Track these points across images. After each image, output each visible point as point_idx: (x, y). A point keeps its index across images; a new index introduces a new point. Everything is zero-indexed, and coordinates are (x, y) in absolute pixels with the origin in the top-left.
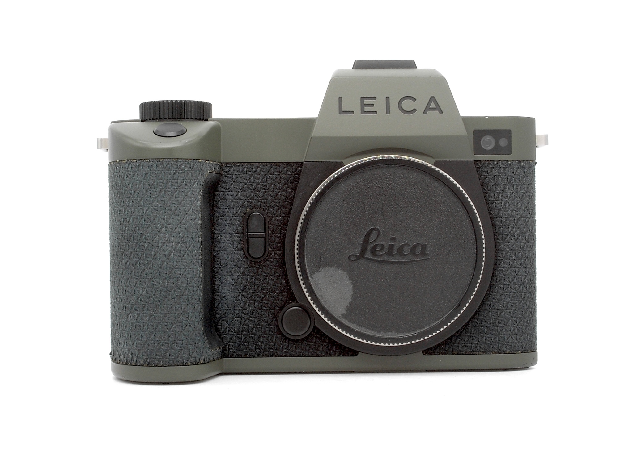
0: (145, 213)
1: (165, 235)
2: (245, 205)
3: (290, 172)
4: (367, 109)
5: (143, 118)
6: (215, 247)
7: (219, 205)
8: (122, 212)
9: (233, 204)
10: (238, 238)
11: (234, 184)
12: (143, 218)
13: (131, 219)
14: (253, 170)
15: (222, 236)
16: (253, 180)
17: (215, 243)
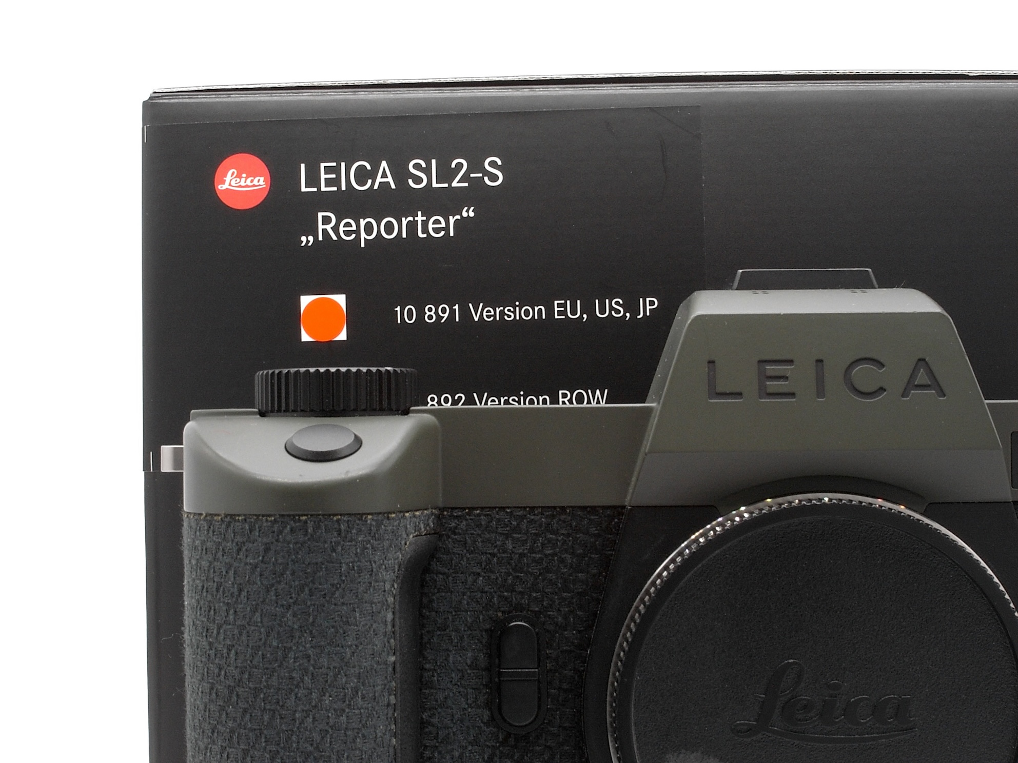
0: (263, 640)
1: (311, 694)
2: (494, 604)
3: (594, 529)
4: (772, 385)
5: (262, 407)
6: (424, 700)
7: (435, 605)
8: (212, 633)
9: (465, 602)
10: (477, 680)
11: (468, 555)
12: (260, 653)
13: (233, 652)
14: (511, 524)
15: (442, 675)
16: (511, 547)
17: (424, 691)
